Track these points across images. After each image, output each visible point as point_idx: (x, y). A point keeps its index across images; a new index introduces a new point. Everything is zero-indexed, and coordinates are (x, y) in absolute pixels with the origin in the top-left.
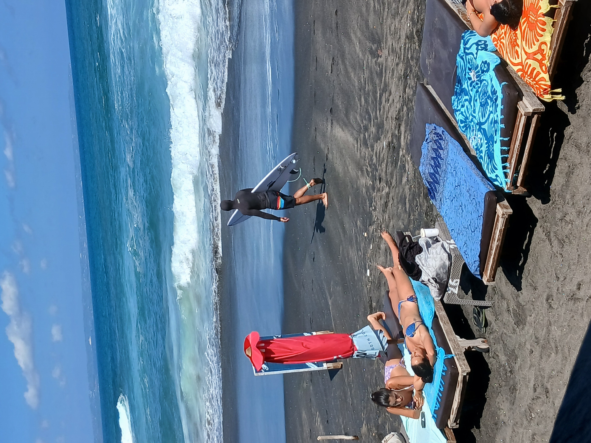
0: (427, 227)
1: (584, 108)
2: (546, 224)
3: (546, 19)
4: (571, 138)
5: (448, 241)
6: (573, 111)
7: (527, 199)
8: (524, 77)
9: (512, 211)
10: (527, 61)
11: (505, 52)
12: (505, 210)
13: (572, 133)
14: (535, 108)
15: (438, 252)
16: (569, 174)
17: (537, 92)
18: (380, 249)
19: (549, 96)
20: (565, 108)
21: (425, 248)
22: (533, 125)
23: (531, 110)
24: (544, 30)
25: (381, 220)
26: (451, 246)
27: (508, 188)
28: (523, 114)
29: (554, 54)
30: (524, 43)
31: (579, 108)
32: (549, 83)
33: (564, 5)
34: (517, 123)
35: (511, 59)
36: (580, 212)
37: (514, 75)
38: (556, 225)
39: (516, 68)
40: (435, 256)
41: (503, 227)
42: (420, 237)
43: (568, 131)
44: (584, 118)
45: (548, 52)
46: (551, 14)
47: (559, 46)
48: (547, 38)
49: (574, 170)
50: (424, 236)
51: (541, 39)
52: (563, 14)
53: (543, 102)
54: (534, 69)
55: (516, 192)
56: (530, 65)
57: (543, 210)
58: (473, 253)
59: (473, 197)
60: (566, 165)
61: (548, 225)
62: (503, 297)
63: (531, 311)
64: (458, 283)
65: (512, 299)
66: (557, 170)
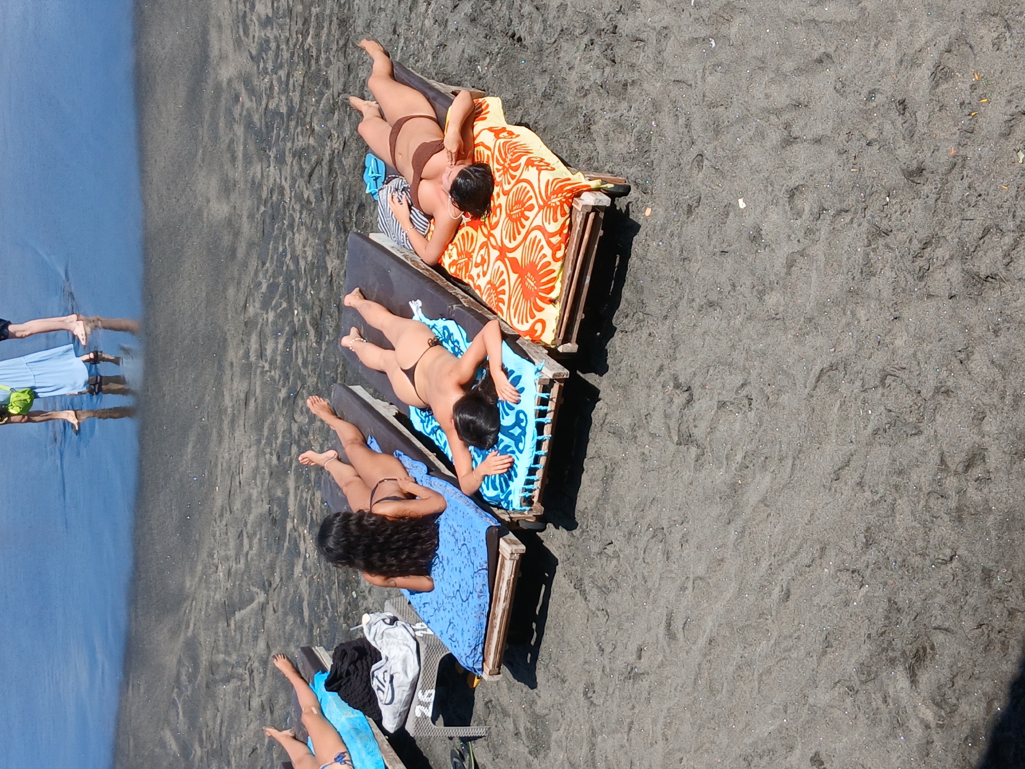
2: (573, 568)
9: (524, 549)
13: (606, 414)
16: (607, 479)
26: (419, 633)
36: (630, 534)
38: (593, 565)
41: (513, 575)
43: (598, 411)
44: (625, 387)
49: (614, 473)
57: (567, 547)
58: (467, 636)
59: (463, 542)
60: (602, 467)
61: (578, 568)
62: (505, 713)
63: (558, 721)
64: (433, 697)
65: (522, 712)
66: (585, 477)
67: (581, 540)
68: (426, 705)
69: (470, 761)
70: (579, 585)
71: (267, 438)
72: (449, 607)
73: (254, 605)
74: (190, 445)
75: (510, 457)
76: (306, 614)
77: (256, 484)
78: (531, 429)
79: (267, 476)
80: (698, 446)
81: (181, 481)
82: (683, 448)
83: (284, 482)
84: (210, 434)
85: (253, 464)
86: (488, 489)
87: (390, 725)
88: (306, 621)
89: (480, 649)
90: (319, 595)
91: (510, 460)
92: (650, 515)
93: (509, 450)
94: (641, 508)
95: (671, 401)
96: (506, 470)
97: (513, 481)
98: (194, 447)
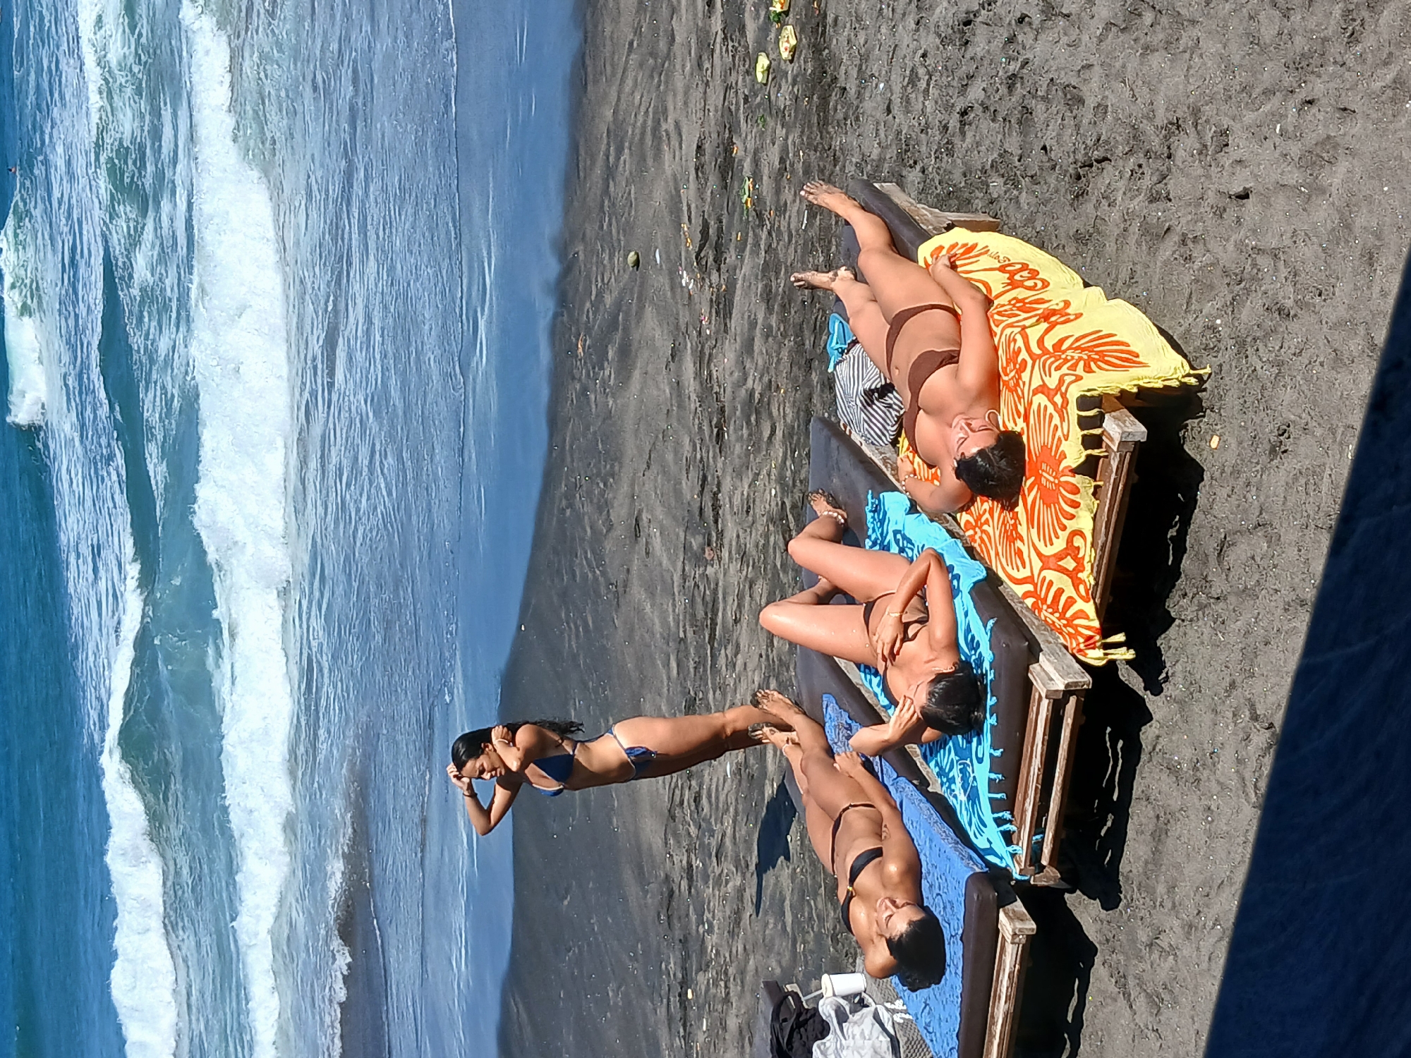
0: (838, 969)
1: (1178, 678)
2: (1114, 956)
3: (1078, 480)
4: (1157, 750)
5: (888, 1005)
6: (1155, 687)
7: (1067, 896)
8: (1040, 610)
9: (1034, 926)
10: (1045, 573)
11: (993, 553)
12: (1019, 925)
13: (1158, 737)
14: (1070, 680)
15: (867, 1033)
16: (1159, 835)
17: (1071, 643)
18: (725, 1029)
19: (1099, 653)
20: (1135, 681)
21: (834, 1023)
22: (1068, 721)
23: (1060, 685)
24: (1076, 505)
25: (727, 955)
26: (898, 1018)
27: (1021, 870)
28: (1043, 695)
29: (1101, 557)
30: (1034, 532)
31: (1167, 679)
32: (1096, 624)
33: (1115, 449)
34: (1032, 715)
35: (1009, 569)
36: (1190, 926)
37: (1017, 607)
38: (1141, 959)
39: (1020, 590)
40: (859, 1042)
41: (1017, 966)
42: (821, 996)
43: (1148, 734)
44: (1181, 703)
45: (1088, 554)
46: (1089, 468)
47: (1112, 541)
48: (1084, 521)
49: (1169, 826)
50: (830, 993)
51: (1071, 525)
52: (1114, 470)
53: (1087, 667)
54: (1060, 592)
55: (1040, 881)
56: (1051, 583)
57: (1105, 922)
58: (945, 1027)
60: (1152, 814)
61: (1121, 958)
66: (1131, 826)
92: (1218, 905)
94: (1206, 890)
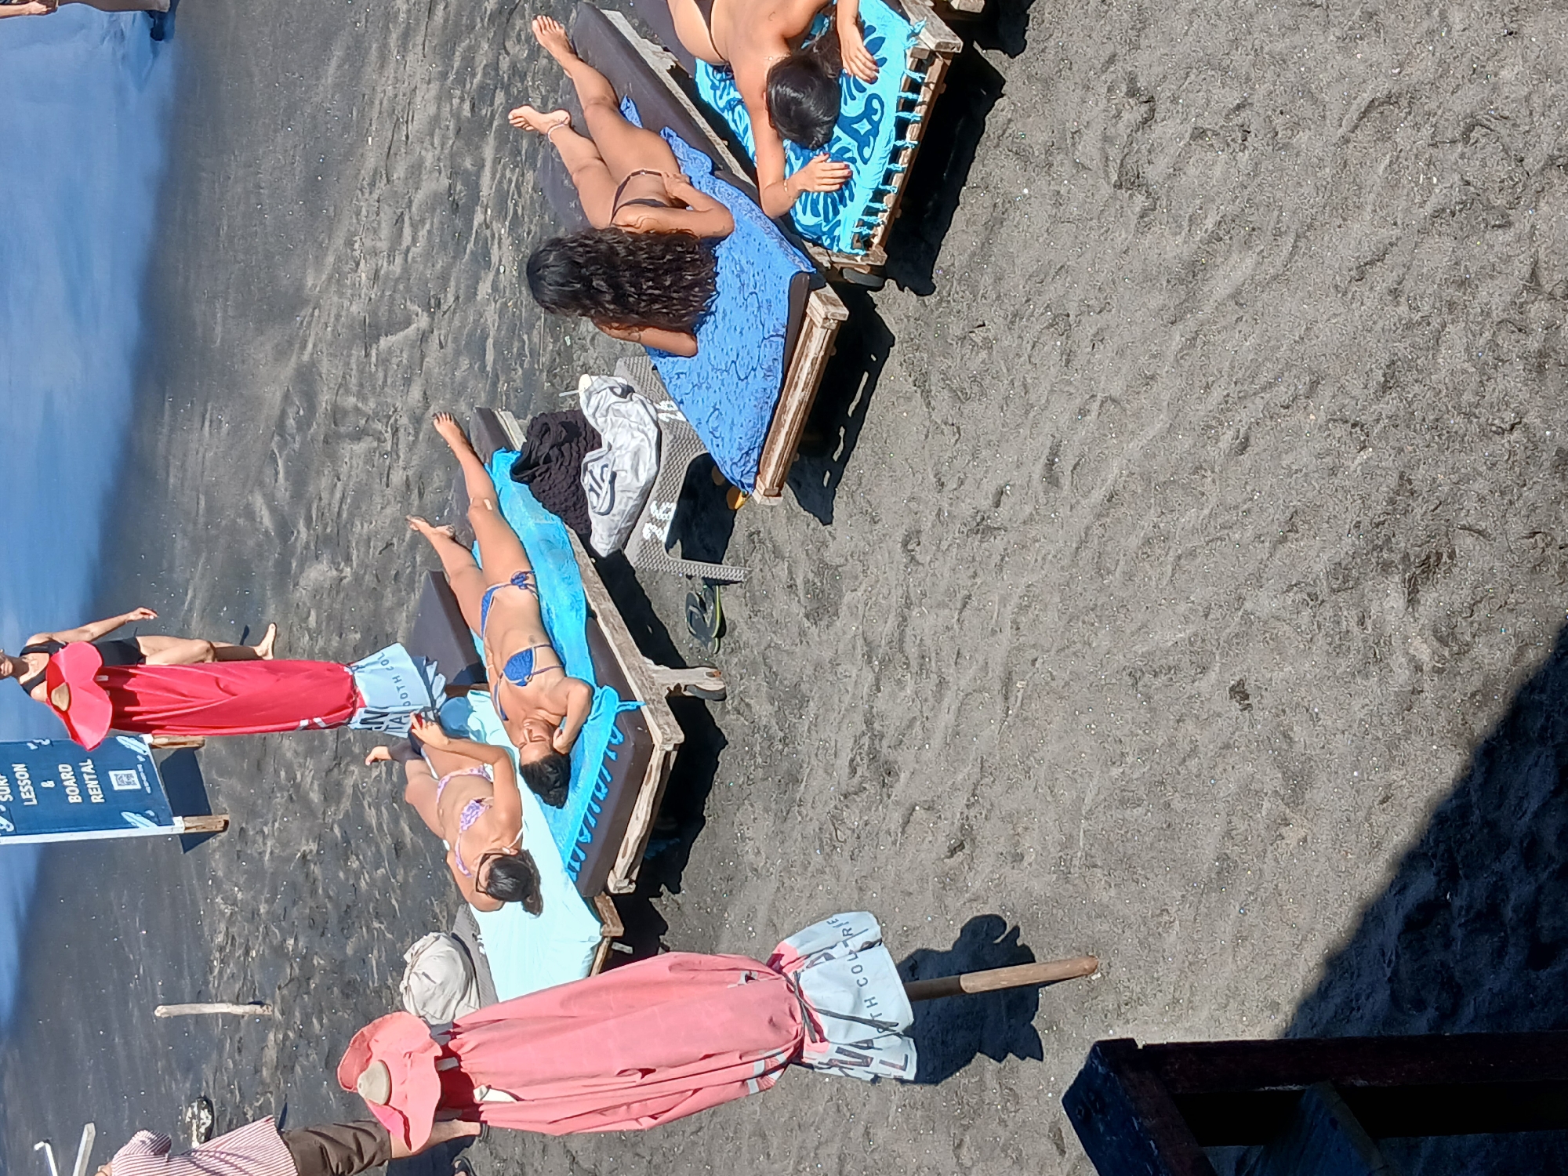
1: (1050, 55)
4: (1007, 134)
7: (875, 295)
9: (847, 314)
16: (993, 226)
36: (1015, 316)
38: (947, 355)
41: (822, 353)
44: (1047, 82)
49: (1005, 216)
57: (912, 320)
58: (738, 432)
59: (752, 290)
60: (988, 203)
61: (925, 356)
62: (777, 553)
63: (856, 578)
64: (671, 515)
65: (804, 556)
66: (959, 217)
67: (936, 313)
68: (660, 524)
69: (714, 613)
70: (922, 382)
71: (457, 73)
72: (716, 385)
73: (411, 330)
74: (334, 63)
75: (847, 167)
76: (490, 357)
77: (432, 144)
78: (887, 128)
79: (451, 133)
80: (1149, 194)
81: (314, 118)
82: (1123, 194)
83: (478, 147)
84: (368, 50)
85: (432, 110)
86: (804, 214)
87: (602, 544)
88: (489, 368)
89: (755, 455)
90: (512, 330)
91: (845, 172)
92: (1053, 291)
93: (847, 156)
94: (1040, 277)
95: (1118, 116)
96: (837, 187)
97: (845, 206)
98: (340, 67)
